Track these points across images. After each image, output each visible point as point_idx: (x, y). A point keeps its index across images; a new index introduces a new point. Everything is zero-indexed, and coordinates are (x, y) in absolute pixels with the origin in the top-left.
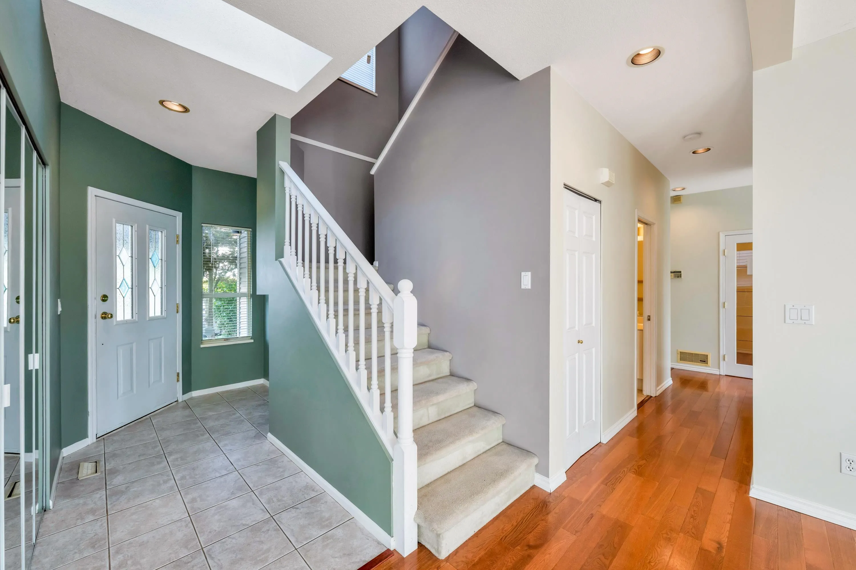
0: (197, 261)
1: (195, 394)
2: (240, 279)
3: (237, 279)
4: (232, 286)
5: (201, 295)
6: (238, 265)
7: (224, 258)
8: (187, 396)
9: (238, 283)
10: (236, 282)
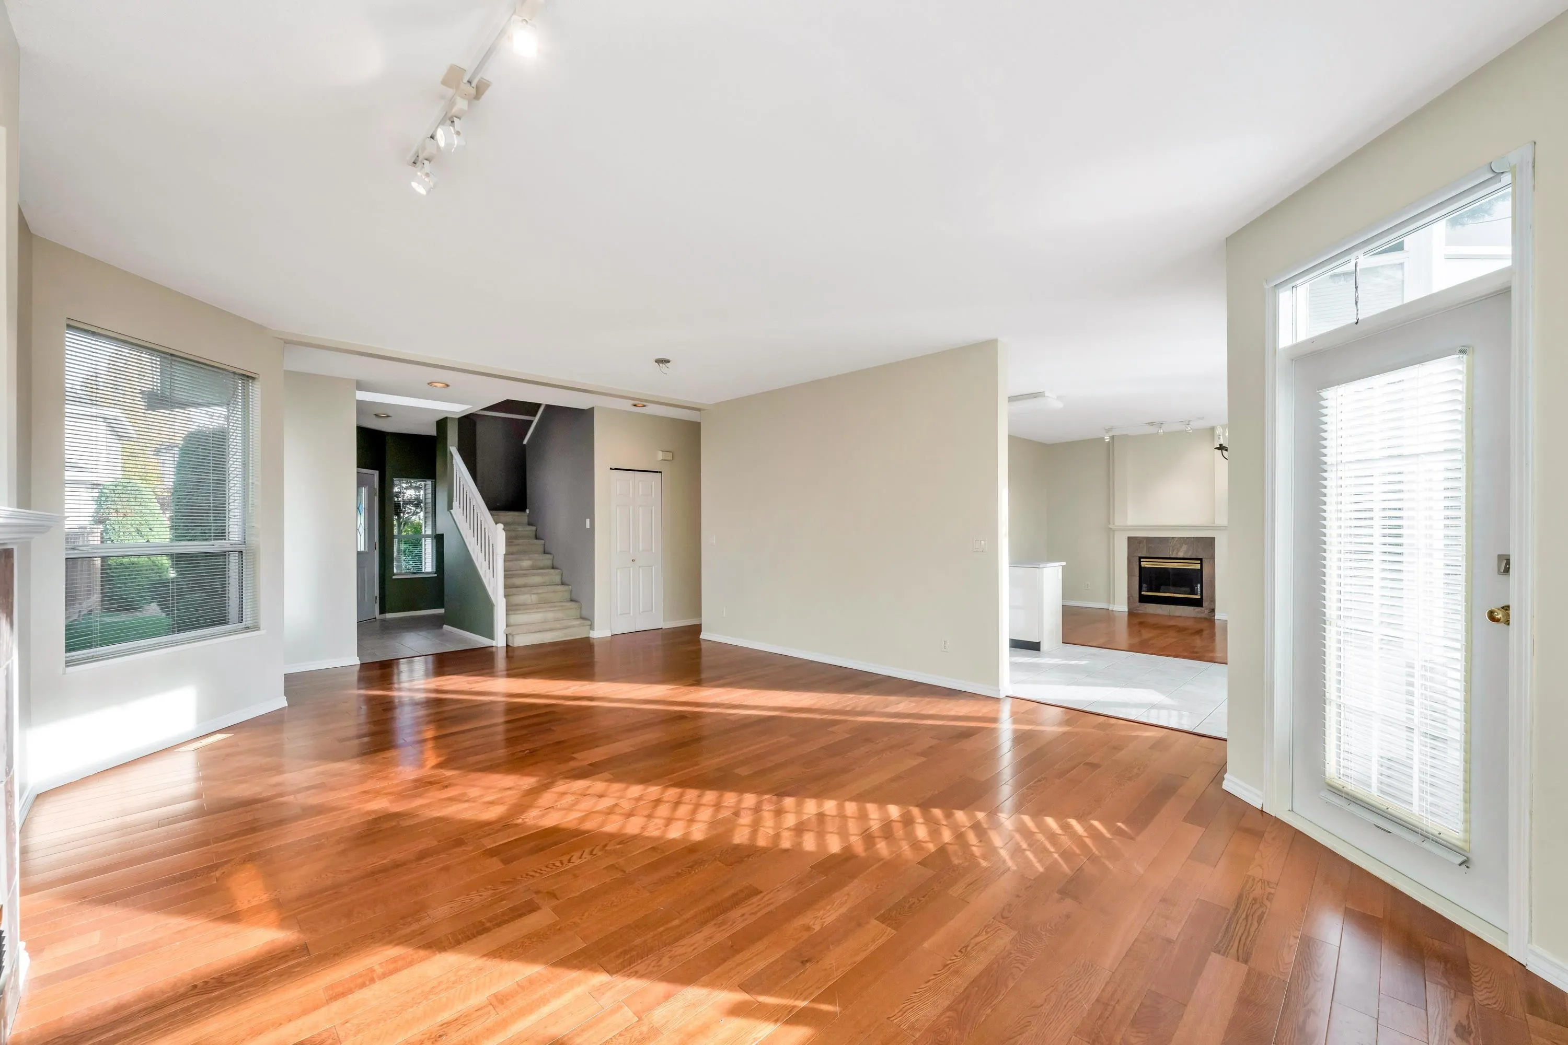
0: (389, 509)
1: (389, 616)
2: (425, 522)
3: (422, 522)
4: (417, 529)
5: (393, 537)
6: (423, 509)
7: (410, 502)
8: (382, 616)
9: (423, 526)
10: (421, 526)
